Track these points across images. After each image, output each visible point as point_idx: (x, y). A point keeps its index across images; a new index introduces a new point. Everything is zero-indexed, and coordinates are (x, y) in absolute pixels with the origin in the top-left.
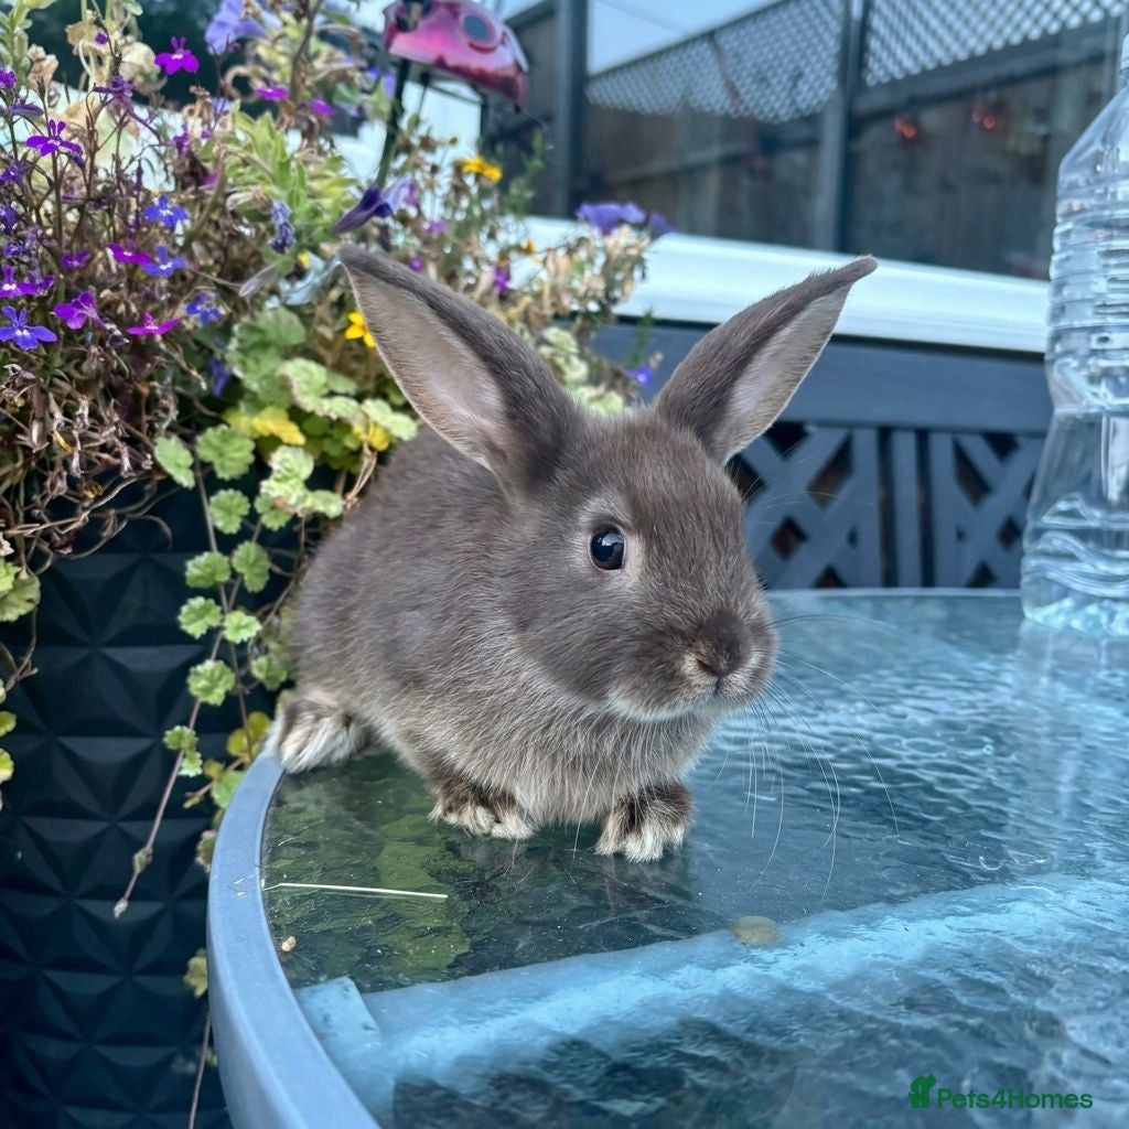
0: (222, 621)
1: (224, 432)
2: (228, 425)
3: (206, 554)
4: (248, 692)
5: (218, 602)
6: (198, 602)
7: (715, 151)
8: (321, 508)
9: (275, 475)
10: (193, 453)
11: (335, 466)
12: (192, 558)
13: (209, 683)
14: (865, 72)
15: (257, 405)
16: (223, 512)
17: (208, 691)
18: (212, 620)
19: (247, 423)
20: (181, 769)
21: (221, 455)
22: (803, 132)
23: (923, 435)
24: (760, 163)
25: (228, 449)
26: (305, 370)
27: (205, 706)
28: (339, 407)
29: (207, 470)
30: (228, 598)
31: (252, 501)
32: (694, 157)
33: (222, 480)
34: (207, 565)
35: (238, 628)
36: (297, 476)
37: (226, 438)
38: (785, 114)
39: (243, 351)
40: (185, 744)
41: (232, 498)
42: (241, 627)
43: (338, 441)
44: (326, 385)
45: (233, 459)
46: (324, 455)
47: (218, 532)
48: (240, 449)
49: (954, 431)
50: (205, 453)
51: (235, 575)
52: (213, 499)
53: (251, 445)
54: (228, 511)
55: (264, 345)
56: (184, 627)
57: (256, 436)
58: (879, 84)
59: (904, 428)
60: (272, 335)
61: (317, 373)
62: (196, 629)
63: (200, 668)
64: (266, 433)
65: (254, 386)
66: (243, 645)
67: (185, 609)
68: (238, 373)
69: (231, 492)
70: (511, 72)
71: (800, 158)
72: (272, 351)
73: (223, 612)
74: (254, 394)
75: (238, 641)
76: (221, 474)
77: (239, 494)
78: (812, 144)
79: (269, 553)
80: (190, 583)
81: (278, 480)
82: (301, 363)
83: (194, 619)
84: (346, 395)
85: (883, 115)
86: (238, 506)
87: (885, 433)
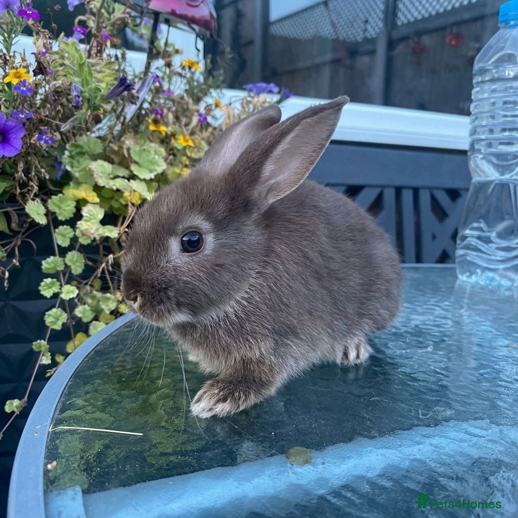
0: (60, 289)
1: (60, 197)
2: (63, 194)
3: (52, 257)
4: (74, 323)
5: (59, 280)
6: (49, 280)
7: (329, 57)
8: (107, 234)
9: (84, 218)
10: (46, 208)
11: (117, 213)
12: (45, 259)
13: (55, 319)
14: (396, 18)
15: (78, 184)
16: (62, 236)
17: (54, 323)
18: (56, 289)
19: (72, 192)
20: (41, 361)
21: (60, 208)
22: (368, 47)
23: (416, 191)
24: (348, 62)
25: (63, 205)
26: (102, 166)
27: (53, 330)
28: (118, 184)
29: (54, 216)
30: (64, 279)
31: (75, 231)
32: (318, 60)
33: (61, 221)
34: (52, 262)
35: (68, 292)
36: (95, 218)
37: (61, 201)
38: (359, 38)
39: (71, 157)
40: (43, 349)
41: (66, 229)
42: (69, 292)
43: (117, 201)
44: (112, 173)
45: (65, 210)
46: (111, 207)
47: (59, 246)
48: (69, 205)
49: (431, 189)
50: (52, 208)
51: (67, 266)
52: (57, 230)
53: (74, 204)
54: (64, 236)
55: (82, 154)
56: (42, 293)
57: (76, 200)
58: (403, 24)
59: (408, 188)
60: (86, 148)
61: (108, 167)
62: (47, 293)
63: (50, 312)
64: (81, 198)
65: (77, 175)
66: (72, 300)
67: (43, 284)
68: (68, 168)
69: (65, 226)
70: (208, 18)
71: (366, 59)
72: (86, 156)
73: (61, 286)
74: (77, 179)
75: (68, 299)
76: (60, 218)
77: (69, 227)
78: (372, 53)
79: (84, 256)
80: (44, 271)
81: (86, 221)
82: (100, 162)
83: (47, 288)
84: (124, 177)
85: (405, 39)
86: (69, 233)
87: (398, 190)
